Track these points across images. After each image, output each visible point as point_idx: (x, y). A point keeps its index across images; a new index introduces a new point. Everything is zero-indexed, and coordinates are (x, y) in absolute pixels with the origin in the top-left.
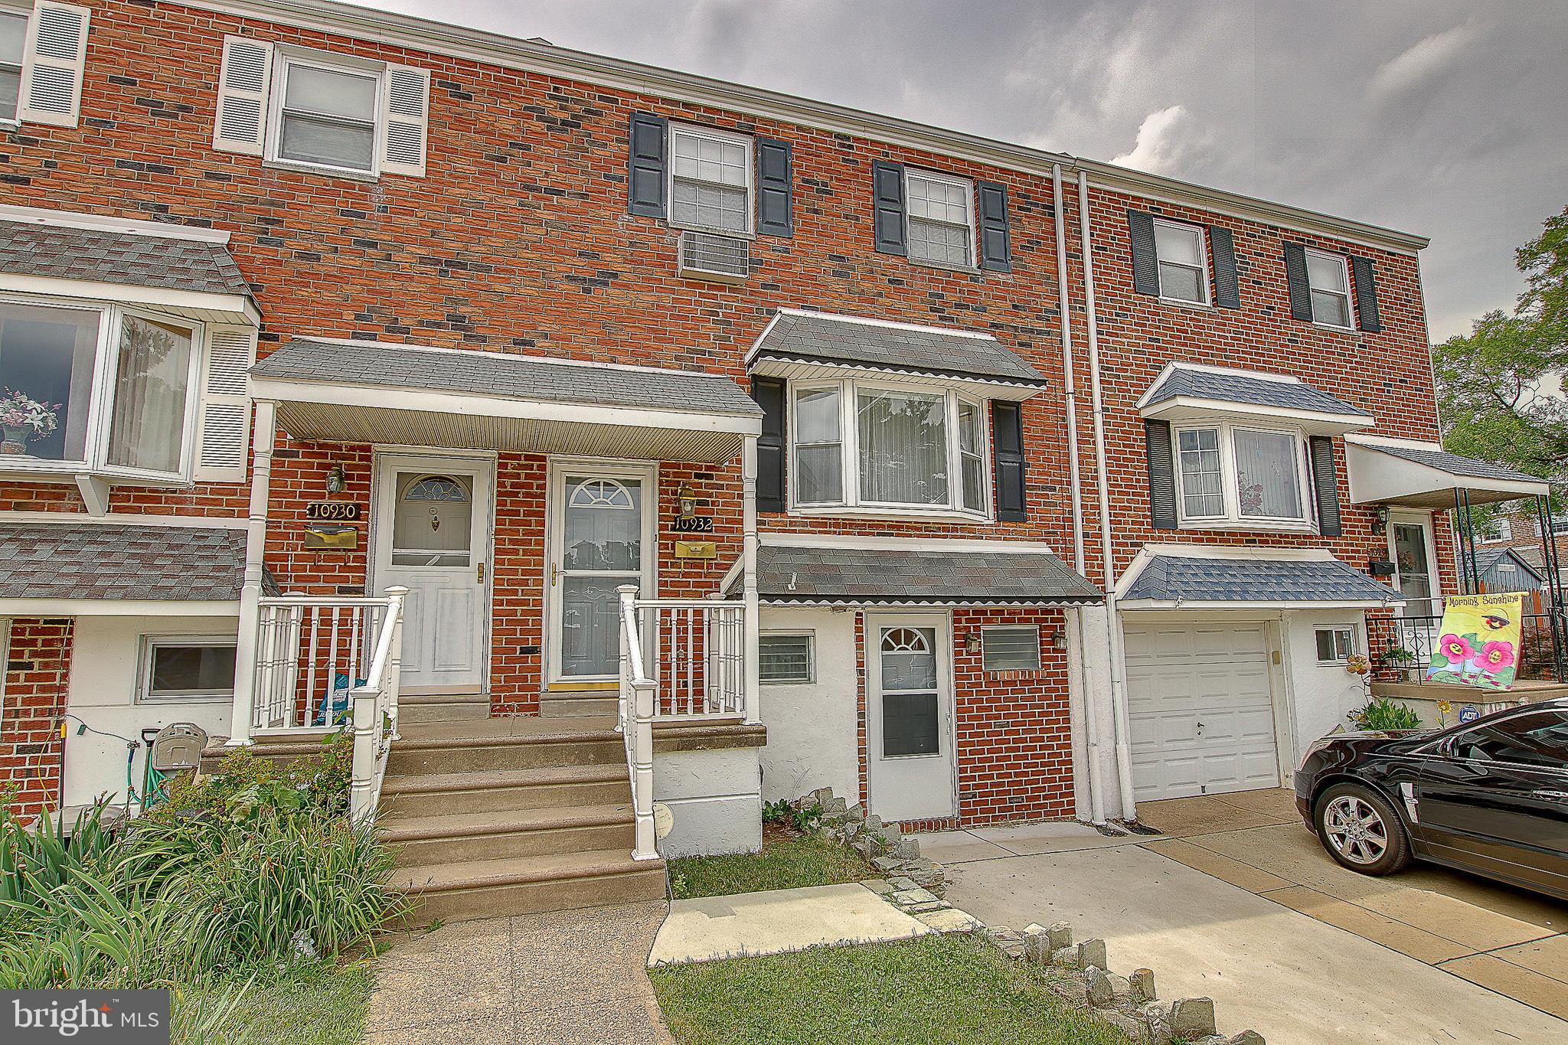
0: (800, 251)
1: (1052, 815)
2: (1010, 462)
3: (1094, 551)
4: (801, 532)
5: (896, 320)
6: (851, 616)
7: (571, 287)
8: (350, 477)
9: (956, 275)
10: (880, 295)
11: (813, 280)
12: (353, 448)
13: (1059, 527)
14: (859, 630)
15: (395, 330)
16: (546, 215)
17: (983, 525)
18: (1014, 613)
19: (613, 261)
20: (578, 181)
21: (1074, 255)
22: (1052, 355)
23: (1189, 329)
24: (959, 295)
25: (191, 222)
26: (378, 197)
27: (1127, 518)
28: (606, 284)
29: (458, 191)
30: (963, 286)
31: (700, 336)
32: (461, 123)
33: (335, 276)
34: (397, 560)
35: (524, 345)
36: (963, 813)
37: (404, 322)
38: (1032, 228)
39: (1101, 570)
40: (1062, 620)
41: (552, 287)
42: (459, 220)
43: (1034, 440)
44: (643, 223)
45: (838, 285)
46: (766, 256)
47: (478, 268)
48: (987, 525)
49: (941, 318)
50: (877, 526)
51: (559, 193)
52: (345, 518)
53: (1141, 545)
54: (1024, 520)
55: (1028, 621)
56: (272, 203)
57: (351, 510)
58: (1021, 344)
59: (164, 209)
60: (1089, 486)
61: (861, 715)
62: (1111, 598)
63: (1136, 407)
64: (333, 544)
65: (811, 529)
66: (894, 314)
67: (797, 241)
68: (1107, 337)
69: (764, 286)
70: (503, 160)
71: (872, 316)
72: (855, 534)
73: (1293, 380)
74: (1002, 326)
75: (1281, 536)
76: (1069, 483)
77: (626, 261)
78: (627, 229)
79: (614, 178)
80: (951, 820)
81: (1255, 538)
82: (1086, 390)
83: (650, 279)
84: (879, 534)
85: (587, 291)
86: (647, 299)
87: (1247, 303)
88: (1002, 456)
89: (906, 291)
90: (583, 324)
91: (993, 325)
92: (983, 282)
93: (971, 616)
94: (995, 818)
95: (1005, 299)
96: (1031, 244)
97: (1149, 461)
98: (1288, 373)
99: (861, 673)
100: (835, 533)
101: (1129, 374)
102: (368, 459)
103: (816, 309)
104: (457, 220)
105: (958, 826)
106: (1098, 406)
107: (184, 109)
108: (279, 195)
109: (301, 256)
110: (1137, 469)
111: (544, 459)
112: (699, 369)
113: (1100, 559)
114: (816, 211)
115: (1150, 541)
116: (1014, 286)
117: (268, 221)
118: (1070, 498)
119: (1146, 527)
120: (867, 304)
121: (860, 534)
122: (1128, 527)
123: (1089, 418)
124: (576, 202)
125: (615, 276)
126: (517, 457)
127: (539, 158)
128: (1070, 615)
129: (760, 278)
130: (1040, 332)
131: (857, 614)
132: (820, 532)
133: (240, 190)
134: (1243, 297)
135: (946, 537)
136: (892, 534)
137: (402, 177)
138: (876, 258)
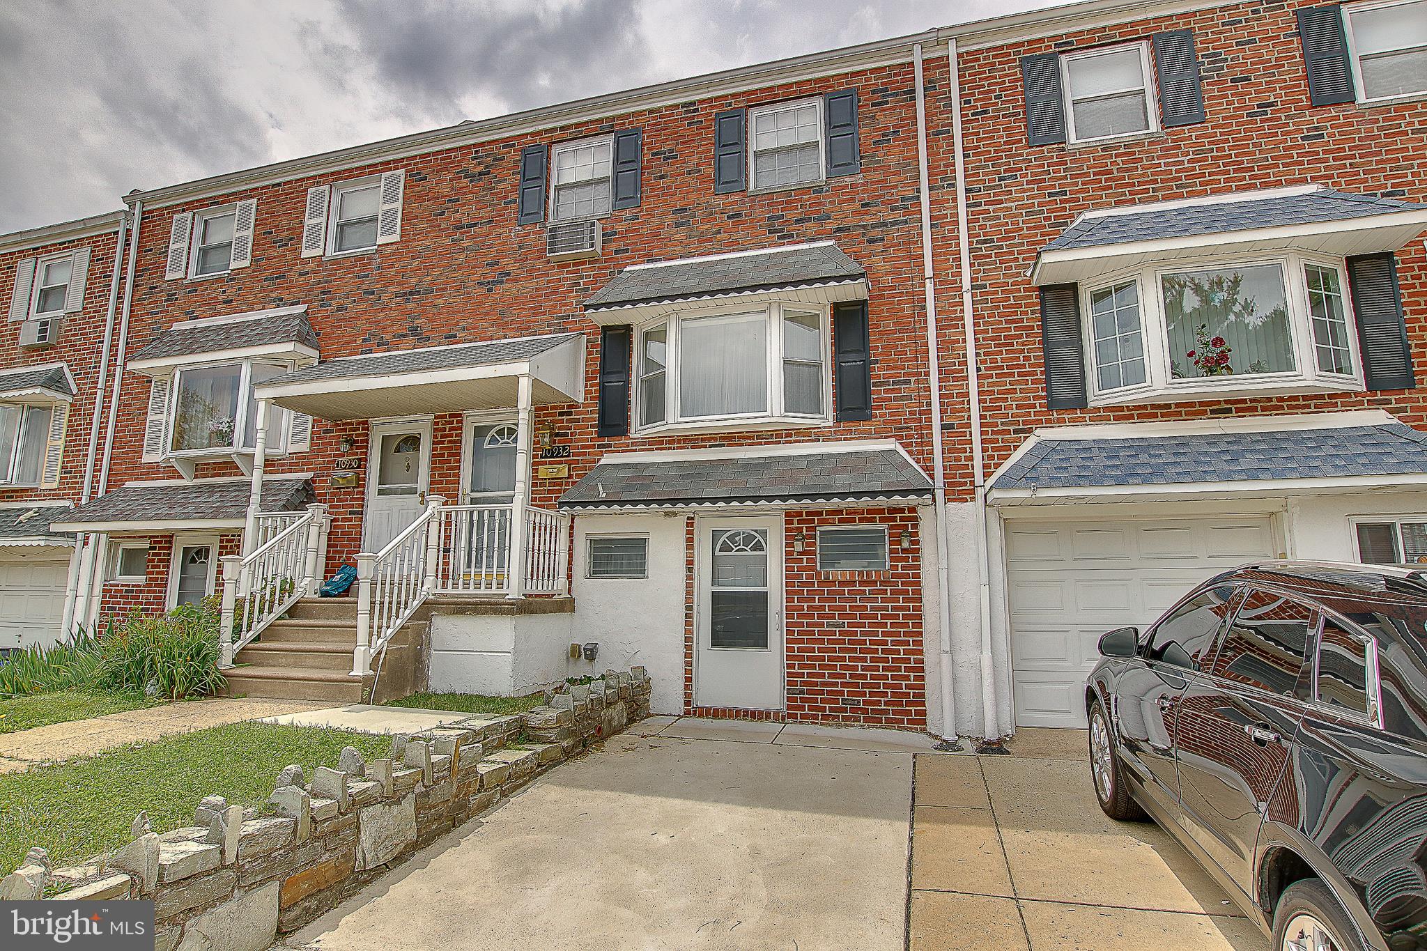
0: (647, 215)
1: (895, 722)
2: (852, 362)
3: (962, 442)
4: (641, 450)
5: (734, 251)
6: (681, 521)
7: (480, 290)
8: (356, 442)
9: (798, 192)
10: (719, 232)
11: (657, 236)
12: (359, 423)
13: (914, 421)
14: (690, 532)
15: (383, 345)
16: (467, 243)
17: (820, 428)
18: (855, 513)
19: (508, 264)
20: (488, 213)
21: (939, 132)
22: (910, 243)
23: (1115, 168)
24: (800, 210)
25: (292, 304)
26: (377, 260)
27: (1010, 403)
28: (502, 282)
29: (417, 243)
30: (805, 200)
31: (566, 305)
32: (420, 197)
33: (354, 318)
34: (380, 493)
35: (451, 338)
36: (789, 707)
37: (387, 338)
38: (886, 120)
39: (970, 463)
40: (916, 518)
41: (468, 293)
42: (417, 263)
43: (883, 335)
44: (529, 229)
45: (679, 234)
46: (618, 227)
47: (426, 292)
48: (825, 427)
49: (779, 238)
50: (709, 439)
51: (475, 225)
52: (353, 468)
53: (1030, 431)
54: (868, 418)
55: (872, 520)
56: (326, 282)
57: (356, 462)
58: (870, 241)
59: (281, 300)
60: (952, 373)
61: (689, 608)
62: (980, 492)
63: (1025, 276)
64: (343, 484)
65: (649, 447)
66: (732, 246)
67: (645, 208)
68: (987, 207)
69: (617, 252)
70: (442, 214)
71: (710, 253)
72: (688, 448)
73: (1312, 188)
74: (848, 228)
75: (1280, 399)
76: (927, 374)
77: (516, 261)
78: (518, 237)
79: (510, 202)
80: (776, 713)
81: (1229, 406)
82: (955, 270)
83: (531, 270)
84: (711, 446)
85: (490, 290)
86: (530, 285)
87: (1216, 111)
88: (842, 357)
89: (744, 222)
90: (487, 314)
91: (839, 230)
92: (827, 191)
93: (804, 517)
94: (825, 717)
95: (853, 200)
96: (887, 137)
97: (1044, 334)
98: (1303, 181)
99: (690, 570)
100: (670, 448)
101: (1016, 241)
102: (367, 429)
103: (660, 260)
104: (416, 263)
105: (783, 719)
106: (967, 284)
107: (291, 239)
108: (330, 276)
109: (338, 310)
110: (1025, 345)
111: (460, 415)
112: (564, 331)
113: (968, 450)
114: (662, 177)
115: (1044, 425)
116: (863, 185)
117: (324, 293)
118: (928, 389)
119: (1038, 409)
120: (706, 243)
121: (693, 448)
122: (1010, 412)
123: (957, 300)
124: (485, 227)
125: (508, 274)
126: (444, 417)
127: (464, 205)
128: (925, 514)
129: (614, 246)
130: (895, 224)
131: (688, 518)
132: (657, 449)
133: (312, 279)
134: (1211, 106)
135: (779, 443)
136: (724, 445)
137: (388, 244)
138: (714, 200)
